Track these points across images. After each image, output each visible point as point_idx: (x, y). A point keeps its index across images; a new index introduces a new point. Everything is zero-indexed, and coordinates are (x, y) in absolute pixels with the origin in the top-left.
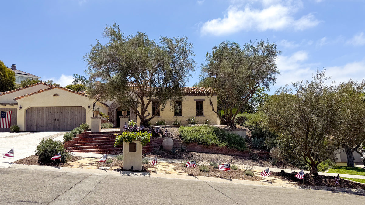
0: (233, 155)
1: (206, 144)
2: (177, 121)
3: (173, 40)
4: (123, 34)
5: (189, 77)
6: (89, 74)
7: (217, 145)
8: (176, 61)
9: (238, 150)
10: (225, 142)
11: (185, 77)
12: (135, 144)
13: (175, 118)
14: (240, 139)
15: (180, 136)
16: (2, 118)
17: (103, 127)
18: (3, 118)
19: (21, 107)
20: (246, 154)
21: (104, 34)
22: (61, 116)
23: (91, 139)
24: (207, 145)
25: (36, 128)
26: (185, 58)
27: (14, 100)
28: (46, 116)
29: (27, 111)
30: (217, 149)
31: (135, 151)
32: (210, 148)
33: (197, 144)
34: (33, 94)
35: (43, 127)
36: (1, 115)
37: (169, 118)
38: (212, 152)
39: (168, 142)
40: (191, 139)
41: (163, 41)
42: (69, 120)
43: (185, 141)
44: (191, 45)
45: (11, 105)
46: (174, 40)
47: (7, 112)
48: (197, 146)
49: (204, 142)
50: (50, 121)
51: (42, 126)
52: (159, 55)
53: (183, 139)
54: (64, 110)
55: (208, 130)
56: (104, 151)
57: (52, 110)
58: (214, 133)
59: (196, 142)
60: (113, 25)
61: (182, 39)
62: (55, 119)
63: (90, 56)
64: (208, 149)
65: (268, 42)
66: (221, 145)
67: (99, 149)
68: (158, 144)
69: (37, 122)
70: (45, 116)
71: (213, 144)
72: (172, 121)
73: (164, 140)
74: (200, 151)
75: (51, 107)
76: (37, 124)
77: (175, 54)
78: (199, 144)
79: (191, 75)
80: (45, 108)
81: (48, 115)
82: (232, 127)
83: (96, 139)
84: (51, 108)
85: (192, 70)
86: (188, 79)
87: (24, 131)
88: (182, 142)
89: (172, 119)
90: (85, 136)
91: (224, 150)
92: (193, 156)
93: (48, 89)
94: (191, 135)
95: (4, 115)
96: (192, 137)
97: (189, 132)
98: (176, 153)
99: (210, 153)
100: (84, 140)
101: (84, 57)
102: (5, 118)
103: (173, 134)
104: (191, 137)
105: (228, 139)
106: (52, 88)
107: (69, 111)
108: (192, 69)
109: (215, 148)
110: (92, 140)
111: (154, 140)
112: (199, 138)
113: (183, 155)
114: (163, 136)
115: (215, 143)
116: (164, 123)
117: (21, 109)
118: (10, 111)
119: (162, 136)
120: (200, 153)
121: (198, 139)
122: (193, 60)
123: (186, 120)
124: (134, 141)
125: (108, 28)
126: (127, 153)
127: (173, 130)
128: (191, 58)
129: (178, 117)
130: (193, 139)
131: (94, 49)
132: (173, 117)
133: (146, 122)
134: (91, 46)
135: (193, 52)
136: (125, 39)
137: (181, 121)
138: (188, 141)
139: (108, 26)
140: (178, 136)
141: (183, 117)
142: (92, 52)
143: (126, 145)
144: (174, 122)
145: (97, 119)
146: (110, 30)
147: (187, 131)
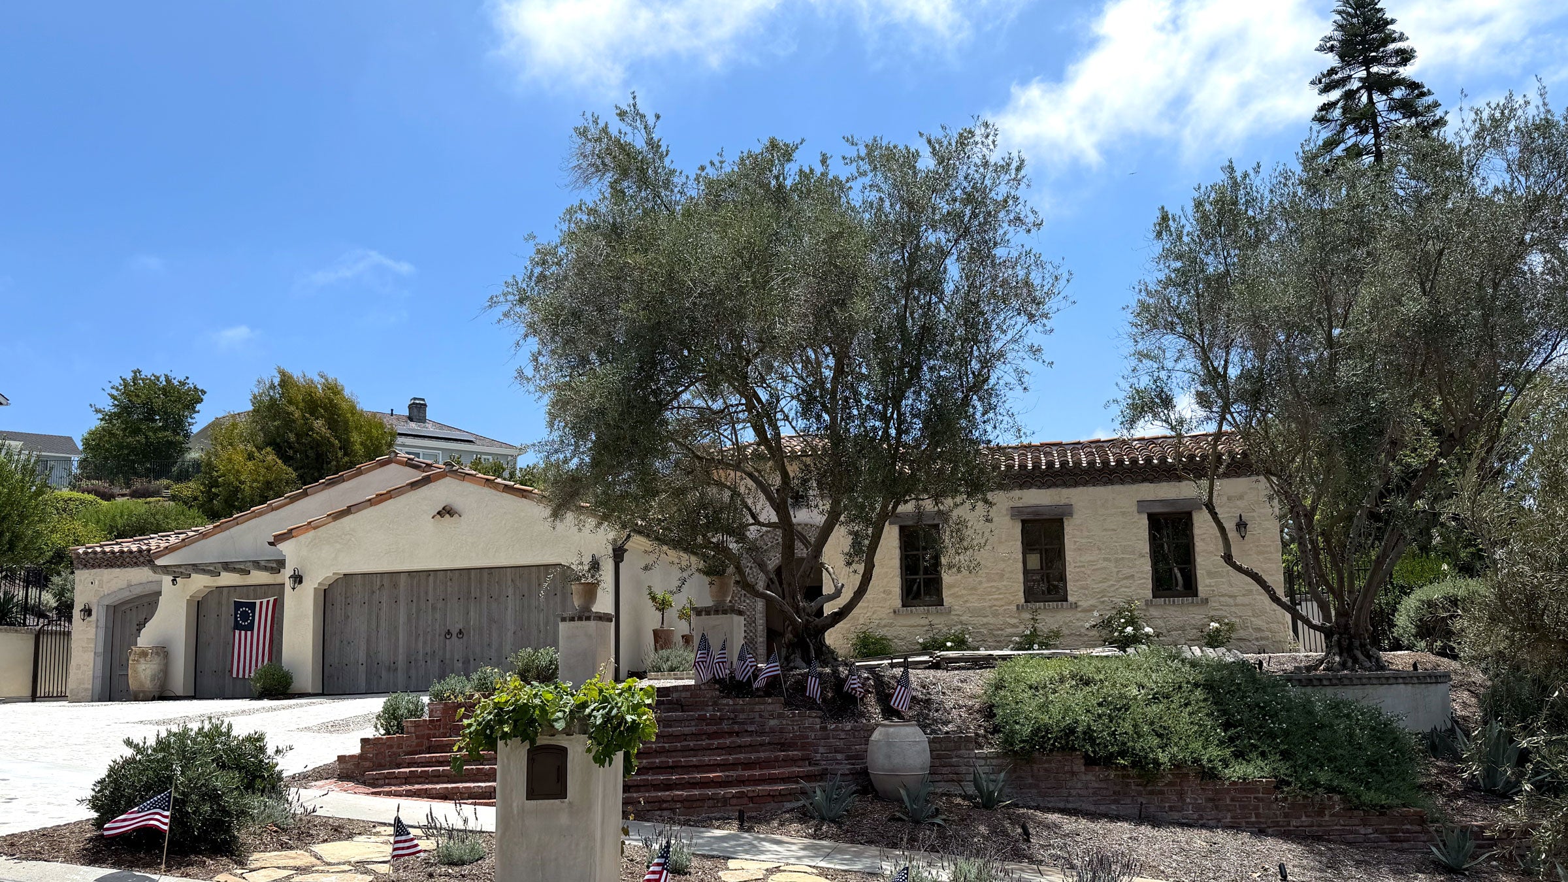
0: (1318, 839)
1: (1134, 764)
2: (1035, 629)
3: (917, 154)
5: (1029, 364)
6: (542, 390)
7: (1209, 775)
9: (1352, 806)
10: (1263, 755)
12: (562, 752)
13: (1027, 616)
14: (1384, 732)
15: (988, 712)
16: (237, 632)
18: (240, 630)
19: (298, 579)
20: (1408, 831)
22: (472, 613)
24: (1142, 768)
25: (364, 677)
27: (271, 544)
28: (409, 620)
29: (328, 597)
30: (1210, 794)
31: (561, 794)
32: (1162, 793)
33: (1079, 766)
34: (348, 511)
35: (396, 669)
36: (236, 617)
37: (995, 614)
38: (1176, 815)
39: (889, 744)
40: (1040, 733)
42: (510, 634)
43: (1008, 741)
45: (266, 569)
46: (926, 151)
47: (258, 602)
48: (1084, 777)
49: (1122, 754)
50: (425, 643)
51: (389, 669)
53: (997, 731)
54: (485, 586)
55: (1158, 679)
57: (435, 589)
58: (1199, 694)
59: (1070, 749)
60: (619, 116)
62: (449, 632)
64: (1151, 793)
65: (1545, 104)
66: (1237, 771)
68: (850, 758)
69: (368, 649)
70: (402, 618)
71: (1178, 767)
72: (1008, 631)
73: (873, 738)
74: (1103, 809)
75: (428, 573)
76: (368, 656)
78: (1090, 762)
79: (1035, 351)
80: (403, 577)
81: (419, 611)
82: (1355, 660)
84: (431, 579)
86: (1020, 374)
87: (310, 691)
88: (989, 748)
89: (1011, 621)
91: (1256, 808)
92: (1034, 839)
93: (414, 485)
94: (1044, 708)
95: (245, 616)
96: (1052, 718)
97: (1037, 689)
98: (937, 812)
99: (1156, 823)
101: (493, 302)
102: (249, 633)
103: (949, 705)
104: (1045, 718)
105: (1286, 733)
106: (426, 481)
107: (510, 592)
108: (1032, 308)
109: (1194, 794)
111: (827, 737)
112: (1089, 726)
114: (888, 711)
115: (1196, 761)
117: (298, 587)
118: (272, 600)
119: (882, 712)
120: (1093, 816)
121: (1084, 733)
122: (1033, 258)
123: (1087, 625)
124: (554, 735)
125: (594, 132)
126: (515, 804)
127: (962, 682)
128: (1023, 246)
129: (1045, 608)
130: (1051, 733)
131: (544, 257)
132: (1018, 609)
133: (809, 636)
134: (532, 243)
135: (1028, 208)
136: (684, 180)
137: (1065, 631)
138: (1022, 741)
139: (590, 119)
140: (979, 711)
141: (1075, 606)
142: (538, 270)
143: (508, 758)
144: (1017, 639)
145: (584, 623)
146: (599, 140)
147: (1029, 683)
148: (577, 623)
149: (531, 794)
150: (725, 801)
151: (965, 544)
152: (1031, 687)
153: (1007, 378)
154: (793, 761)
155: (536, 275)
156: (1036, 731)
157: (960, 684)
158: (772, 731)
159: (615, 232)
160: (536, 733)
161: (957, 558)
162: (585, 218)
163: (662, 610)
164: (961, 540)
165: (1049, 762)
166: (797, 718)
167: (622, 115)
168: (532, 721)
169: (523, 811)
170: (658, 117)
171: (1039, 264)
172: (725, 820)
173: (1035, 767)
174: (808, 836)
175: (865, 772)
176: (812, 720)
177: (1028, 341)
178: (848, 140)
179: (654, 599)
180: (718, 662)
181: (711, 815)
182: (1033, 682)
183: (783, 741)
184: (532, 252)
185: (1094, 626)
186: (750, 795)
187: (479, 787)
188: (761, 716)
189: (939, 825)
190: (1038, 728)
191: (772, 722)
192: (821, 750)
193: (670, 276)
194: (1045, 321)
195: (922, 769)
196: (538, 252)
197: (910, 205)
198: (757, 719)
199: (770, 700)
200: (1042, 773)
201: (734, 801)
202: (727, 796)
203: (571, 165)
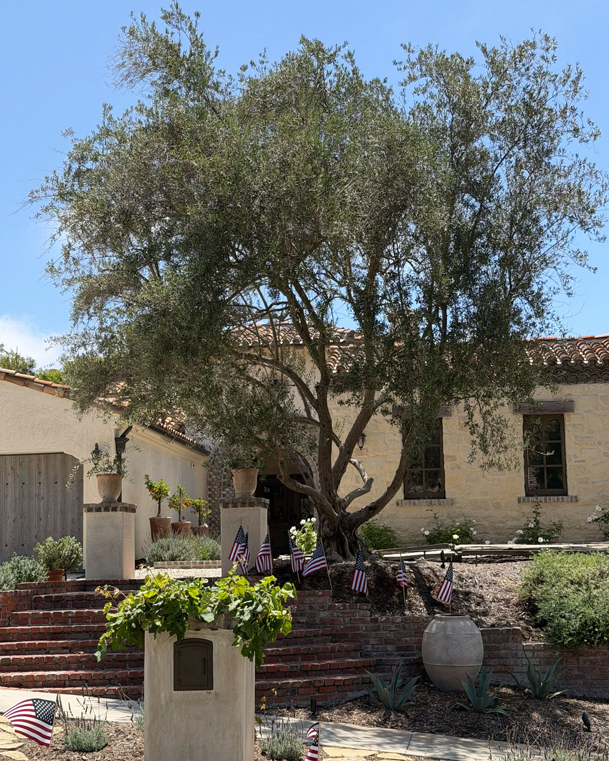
2: (537, 522)
3: (471, 62)
4: (212, 55)
5: (573, 269)
6: (70, 283)
8: (491, 179)
11: (549, 271)
12: (208, 645)
13: (528, 508)
15: (530, 606)
17: (166, 555)
21: (123, 65)
23: (58, 619)
26: (538, 161)
31: (208, 685)
37: (497, 506)
39: (447, 637)
40: (588, 627)
41: (418, 74)
43: (555, 637)
44: (575, 82)
46: (480, 59)
52: (390, 148)
53: (541, 624)
56: (110, 683)
60: (165, 18)
61: (521, 53)
63: (62, 186)
67: (86, 669)
68: (403, 649)
72: (510, 523)
73: (428, 630)
77: (484, 142)
79: (580, 257)
83: (79, 618)
85: (582, 223)
86: (566, 278)
88: (535, 641)
89: (514, 514)
90: (36, 604)
92: (593, 728)
94: (588, 601)
97: (579, 584)
98: (496, 703)
100: (24, 621)
101: (33, 197)
103: (489, 598)
104: (591, 612)
107: (10, 479)
108: (584, 216)
110: (64, 619)
111: (378, 629)
113: (535, 715)
114: (432, 605)
116: (466, 537)
119: (426, 605)
122: (587, 167)
123: (590, 519)
124: (199, 630)
125: (141, 32)
126: (163, 695)
127: (495, 576)
128: (577, 156)
129: (546, 501)
130: (598, 627)
131: (82, 153)
132: (519, 502)
133: (344, 529)
134: (69, 138)
135: (585, 120)
136: (229, 81)
137: (565, 525)
138: (570, 635)
139: (139, 19)
140: (517, 605)
141: (576, 499)
142: (75, 166)
143: (155, 651)
144: (521, 532)
145: (111, 513)
146: (147, 40)
147: (570, 578)
148: (103, 514)
149: (179, 685)
150: (294, 690)
151: (506, 442)
152: (572, 583)
153: (550, 283)
154: (348, 653)
155: (74, 170)
156: (584, 625)
157: (493, 578)
158: (323, 622)
159: (173, 133)
160: (184, 628)
161: (497, 456)
162: (143, 118)
163: (159, 500)
164: (502, 439)
165: (595, 654)
166: (348, 610)
167: (167, 17)
168: (180, 616)
169: (171, 701)
170: (198, 15)
171: (593, 173)
172: (292, 709)
173: (582, 659)
174: (379, 724)
175: (419, 663)
176: (364, 612)
177: (573, 247)
178: (405, 47)
179: (151, 487)
180: (264, 555)
181: (280, 704)
182: (574, 577)
183: (334, 632)
184: (71, 148)
185: (596, 520)
186: (317, 684)
187: (53, 675)
188: (311, 608)
189: (501, 715)
190: (586, 623)
191: (323, 614)
192: (372, 641)
193: (237, 178)
194: (597, 228)
195: (477, 660)
196: (77, 147)
197: (467, 114)
198: (307, 610)
199: (320, 593)
200: (588, 664)
201: (302, 691)
202: (295, 686)
203: (117, 63)
